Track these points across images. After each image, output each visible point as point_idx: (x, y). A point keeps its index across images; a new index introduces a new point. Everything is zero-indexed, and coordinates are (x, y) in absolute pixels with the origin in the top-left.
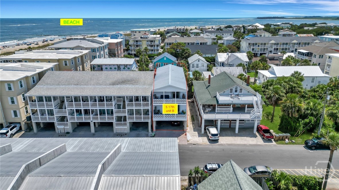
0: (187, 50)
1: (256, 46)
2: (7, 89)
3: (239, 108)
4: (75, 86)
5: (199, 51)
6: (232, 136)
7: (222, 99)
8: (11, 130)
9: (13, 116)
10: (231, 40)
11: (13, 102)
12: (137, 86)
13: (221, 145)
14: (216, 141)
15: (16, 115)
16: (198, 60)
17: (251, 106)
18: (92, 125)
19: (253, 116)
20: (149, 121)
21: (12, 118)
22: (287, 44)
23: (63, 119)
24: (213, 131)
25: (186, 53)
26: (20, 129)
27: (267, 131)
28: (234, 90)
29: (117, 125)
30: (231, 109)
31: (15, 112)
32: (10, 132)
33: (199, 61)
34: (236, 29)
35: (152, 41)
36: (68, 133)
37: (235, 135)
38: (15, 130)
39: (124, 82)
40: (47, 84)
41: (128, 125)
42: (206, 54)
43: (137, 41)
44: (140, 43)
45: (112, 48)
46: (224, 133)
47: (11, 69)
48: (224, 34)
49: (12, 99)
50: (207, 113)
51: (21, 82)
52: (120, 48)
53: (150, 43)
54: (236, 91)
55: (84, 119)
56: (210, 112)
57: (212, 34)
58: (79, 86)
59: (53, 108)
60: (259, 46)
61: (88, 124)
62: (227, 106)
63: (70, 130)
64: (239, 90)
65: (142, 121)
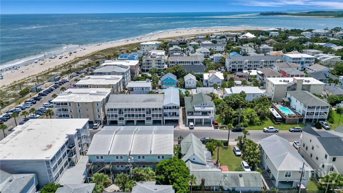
1: (235, 63)
2: (96, 105)
3: (205, 113)
4: (126, 103)
5: (192, 71)
6: (200, 126)
7: (197, 109)
9: (98, 118)
10: (219, 57)
11: (98, 111)
12: (156, 103)
13: (195, 130)
14: (193, 128)
15: (99, 117)
17: (210, 112)
18: (135, 122)
19: (210, 117)
20: (162, 120)
21: (97, 118)
22: (257, 62)
23: (120, 119)
24: (192, 124)
25: (183, 72)
26: (101, 124)
27: (217, 124)
28: (203, 104)
29: (147, 121)
30: (201, 113)
31: (99, 116)
32: (98, 125)
33: (191, 80)
34: (229, 39)
35: (159, 61)
37: (202, 126)
39: (149, 100)
40: (112, 102)
41: (152, 121)
42: (197, 72)
43: (148, 61)
44: (151, 61)
45: (133, 69)
46: (197, 125)
47: (93, 94)
48: (217, 47)
49: (98, 109)
50: (189, 116)
51: (102, 102)
53: (157, 62)
54: (204, 105)
55: (131, 119)
56: (191, 115)
58: (128, 103)
59: (117, 114)
60: (237, 64)
61: (133, 121)
62: (199, 112)
63: (125, 124)
64: (205, 104)
65: (159, 119)
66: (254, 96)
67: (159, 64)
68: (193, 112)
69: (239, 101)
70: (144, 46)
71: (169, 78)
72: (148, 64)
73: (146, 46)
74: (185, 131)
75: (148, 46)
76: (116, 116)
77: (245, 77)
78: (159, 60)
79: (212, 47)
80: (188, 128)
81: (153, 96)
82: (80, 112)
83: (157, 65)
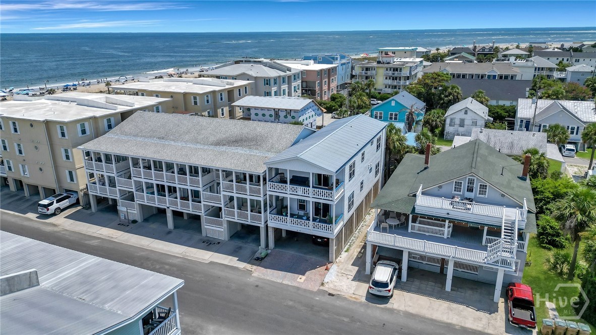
0: (453, 88)
2: (59, 134)
5: (482, 93)
8: (58, 201)
9: (69, 180)
10: (583, 73)
11: (68, 157)
13: (392, 311)
14: (385, 299)
15: (72, 180)
16: (463, 111)
17: (495, 231)
18: (169, 215)
19: (492, 259)
20: (262, 226)
24: (383, 273)
25: (450, 94)
26: (77, 203)
28: (464, 185)
29: (208, 222)
30: (447, 231)
31: (70, 173)
32: (55, 205)
33: (466, 113)
36: (134, 222)
38: (65, 203)
41: (225, 225)
42: (498, 99)
43: (367, 69)
44: (374, 72)
45: (310, 79)
46: (417, 283)
48: (581, 60)
49: (66, 151)
50: (384, 230)
51: (83, 126)
52: (327, 80)
53: (390, 73)
54: (470, 190)
55: (156, 202)
56: (391, 230)
57: (550, 58)
59: (114, 175)
61: (162, 212)
62: (438, 220)
63: (138, 218)
64: (476, 186)
65: (249, 222)
67: (395, 79)
68: (407, 217)
71: (393, 104)
72: (367, 78)
74: (338, 303)
75: (394, 53)
76: (112, 183)
78: (396, 69)
79: (565, 59)
80: (363, 289)
82: (20, 152)
83: (390, 82)
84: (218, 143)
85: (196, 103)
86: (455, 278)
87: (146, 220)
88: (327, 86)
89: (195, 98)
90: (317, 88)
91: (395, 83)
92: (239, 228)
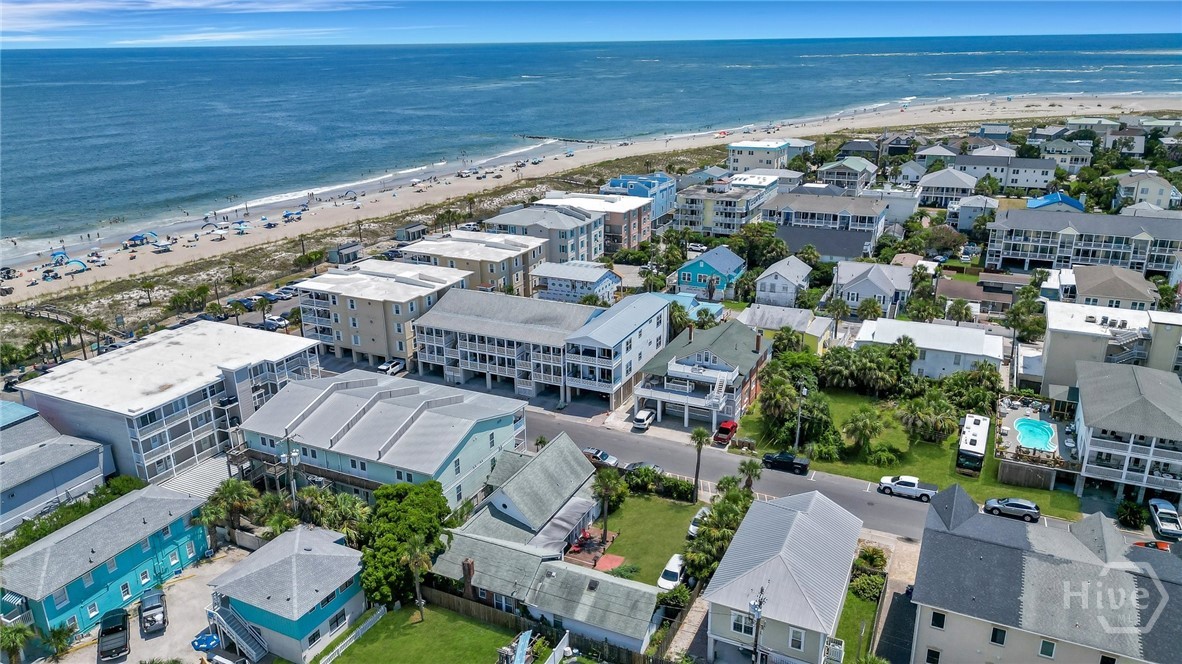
1: (1018, 238)
2: (395, 313)
3: (702, 389)
4: (476, 318)
6: (674, 429)
7: (674, 369)
8: (393, 366)
9: (398, 349)
10: (975, 209)
11: (399, 331)
12: (555, 330)
13: (648, 437)
14: (643, 430)
15: (401, 348)
16: (773, 276)
17: (711, 387)
18: (488, 378)
19: (711, 403)
20: (562, 385)
21: (396, 351)
22: (1119, 240)
23: (450, 362)
24: (643, 414)
26: (404, 369)
27: (727, 432)
28: (703, 357)
29: (520, 382)
30: (688, 388)
31: (401, 343)
32: (391, 370)
33: (776, 278)
36: (458, 383)
38: (397, 368)
39: (541, 320)
40: (444, 310)
41: (533, 385)
43: (693, 201)
44: (700, 205)
45: (615, 223)
46: (667, 422)
47: (405, 281)
49: (399, 325)
50: (648, 387)
51: (412, 304)
53: (722, 208)
54: (707, 360)
55: (478, 367)
56: (653, 387)
58: (479, 319)
59: (443, 345)
61: (482, 376)
62: (682, 380)
63: (462, 381)
64: (711, 358)
65: (552, 383)
66: (957, 363)
67: (728, 215)
68: (663, 378)
69: (870, 369)
70: (740, 153)
71: (702, 265)
72: (693, 212)
73: (745, 153)
74: (613, 432)
75: (751, 153)
76: (440, 351)
77: (1011, 292)
78: (729, 204)
79: (999, 169)
80: (631, 425)
81: (559, 310)
82: (354, 325)
83: (721, 219)
84: (527, 322)
85: (492, 271)
86: (690, 420)
87: (467, 382)
88: (636, 229)
89: (491, 266)
90: (624, 235)
91: (728, 220)
92: (543, 389)
